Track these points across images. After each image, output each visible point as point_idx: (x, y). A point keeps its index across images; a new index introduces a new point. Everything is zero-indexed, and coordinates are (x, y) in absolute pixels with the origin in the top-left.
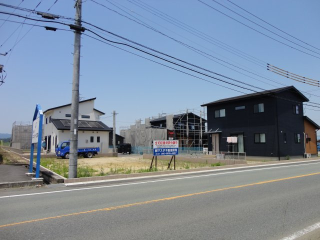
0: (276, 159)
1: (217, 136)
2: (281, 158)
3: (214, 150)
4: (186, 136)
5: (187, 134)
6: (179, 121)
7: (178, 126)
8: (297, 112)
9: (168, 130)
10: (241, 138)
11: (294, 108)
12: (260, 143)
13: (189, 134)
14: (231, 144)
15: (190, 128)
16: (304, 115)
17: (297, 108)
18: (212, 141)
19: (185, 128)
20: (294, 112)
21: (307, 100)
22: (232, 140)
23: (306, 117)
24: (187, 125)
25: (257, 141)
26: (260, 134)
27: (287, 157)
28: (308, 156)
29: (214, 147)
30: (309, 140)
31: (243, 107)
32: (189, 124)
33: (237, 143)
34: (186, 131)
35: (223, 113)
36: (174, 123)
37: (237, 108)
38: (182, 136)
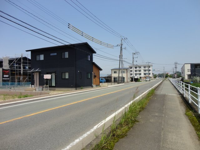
0: (74, 89)
1: (38, 74)
2: (77, 88)
3: (35, 84)
4: (20, 74)
5: (22, 72)
6: (14, 62)
7: (13, 66)
8: (89, 60)
9: (3, 70)
10: (54, 75)
11: (87, 56)
12: (65, 79)
13: (23, 72)
14: (47, 79)
15: (24, 68)
16: (93, 61)
17: (89, 57)
18: (34, 78)
19: (20, 68)
20: (87, 59)
21: (95, 52)
22: (47, 77)
23: (94, 62)
24: (22, 66)
25: (63, 77)
26: (65, 73)
27: (81, 88)
28: (94, 86)
29: (35, 82)
30: (95, 76)
31: (55, 54)
32: (23, 65)
33: (51, 79)
34: (20, 70)
35: (42, 57)
36: (9, 64)
37: (52, 54)
38: (17, 74)
